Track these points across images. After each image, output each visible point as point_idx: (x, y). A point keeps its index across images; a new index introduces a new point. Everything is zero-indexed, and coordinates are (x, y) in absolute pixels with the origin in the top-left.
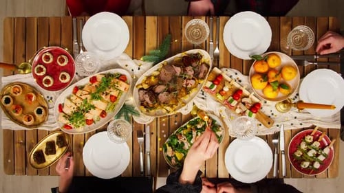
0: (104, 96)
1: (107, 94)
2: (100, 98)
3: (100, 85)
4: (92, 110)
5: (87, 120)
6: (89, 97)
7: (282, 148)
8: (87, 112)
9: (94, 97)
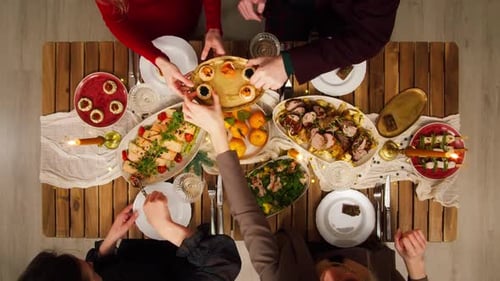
0: (177, 135)
1: (180, 133)
2: (172, 138)
3: (171, 122)
4: (164, 153)
5: (159, 167)
6: (159, 137)
7: (387, 204)
8: (159, 156)
9: (166, 137)
